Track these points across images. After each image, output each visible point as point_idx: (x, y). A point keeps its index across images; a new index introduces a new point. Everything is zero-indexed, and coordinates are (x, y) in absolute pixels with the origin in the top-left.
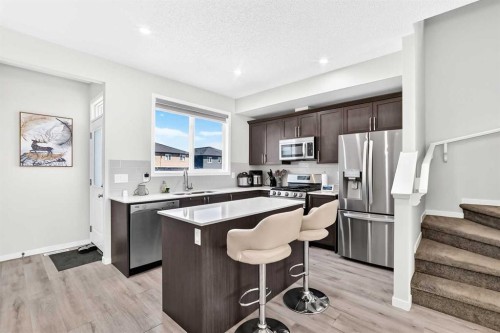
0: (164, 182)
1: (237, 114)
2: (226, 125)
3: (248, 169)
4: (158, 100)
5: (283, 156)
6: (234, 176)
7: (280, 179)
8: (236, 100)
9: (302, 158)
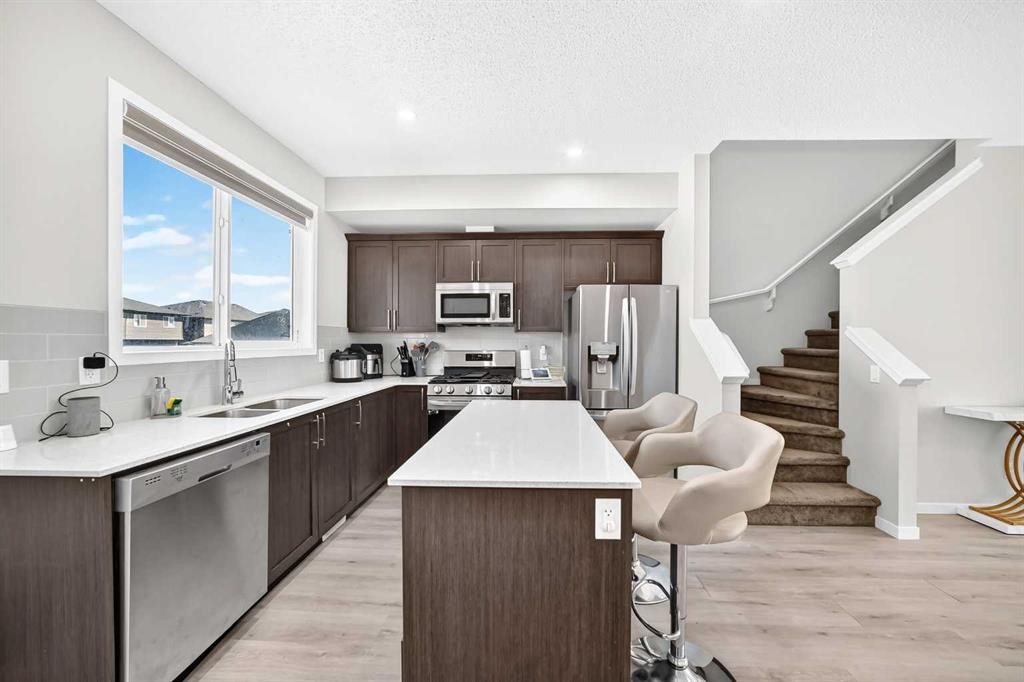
0: (160, 383)
1: (328, 213)
2: (307, 236)
3: (345, 340)
4: (133, 112)
5: (443, 315)
6: (323, 358)
7: (425, 362)
8: (328, 180)
9: (487, 320)
